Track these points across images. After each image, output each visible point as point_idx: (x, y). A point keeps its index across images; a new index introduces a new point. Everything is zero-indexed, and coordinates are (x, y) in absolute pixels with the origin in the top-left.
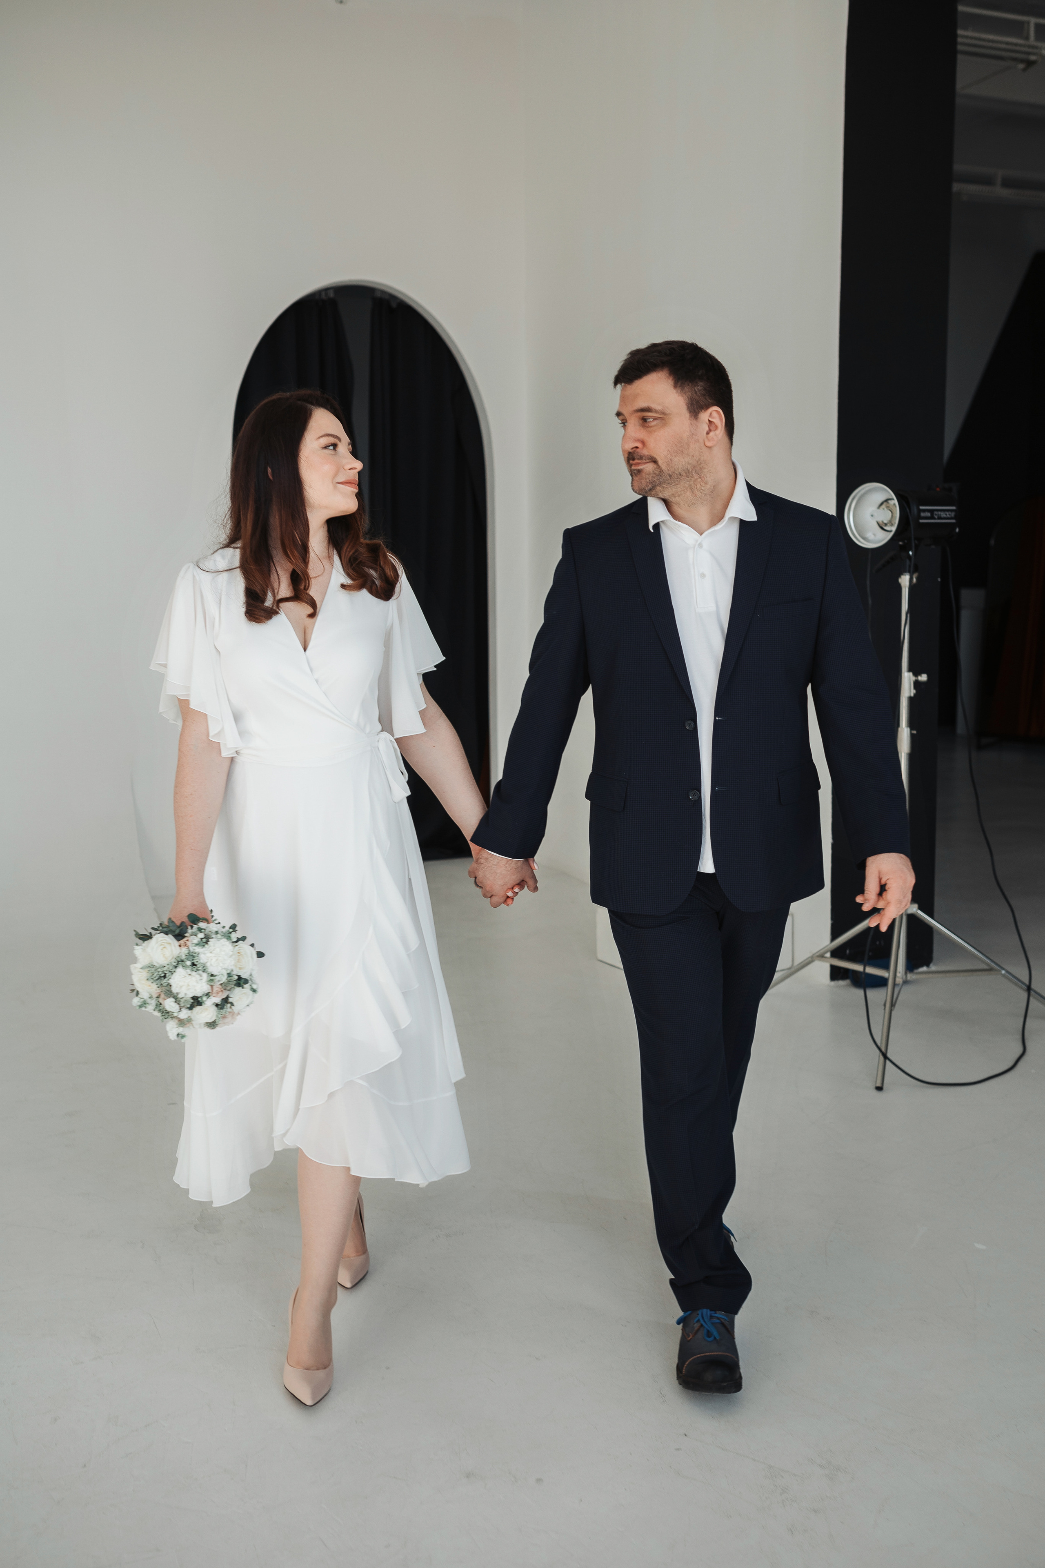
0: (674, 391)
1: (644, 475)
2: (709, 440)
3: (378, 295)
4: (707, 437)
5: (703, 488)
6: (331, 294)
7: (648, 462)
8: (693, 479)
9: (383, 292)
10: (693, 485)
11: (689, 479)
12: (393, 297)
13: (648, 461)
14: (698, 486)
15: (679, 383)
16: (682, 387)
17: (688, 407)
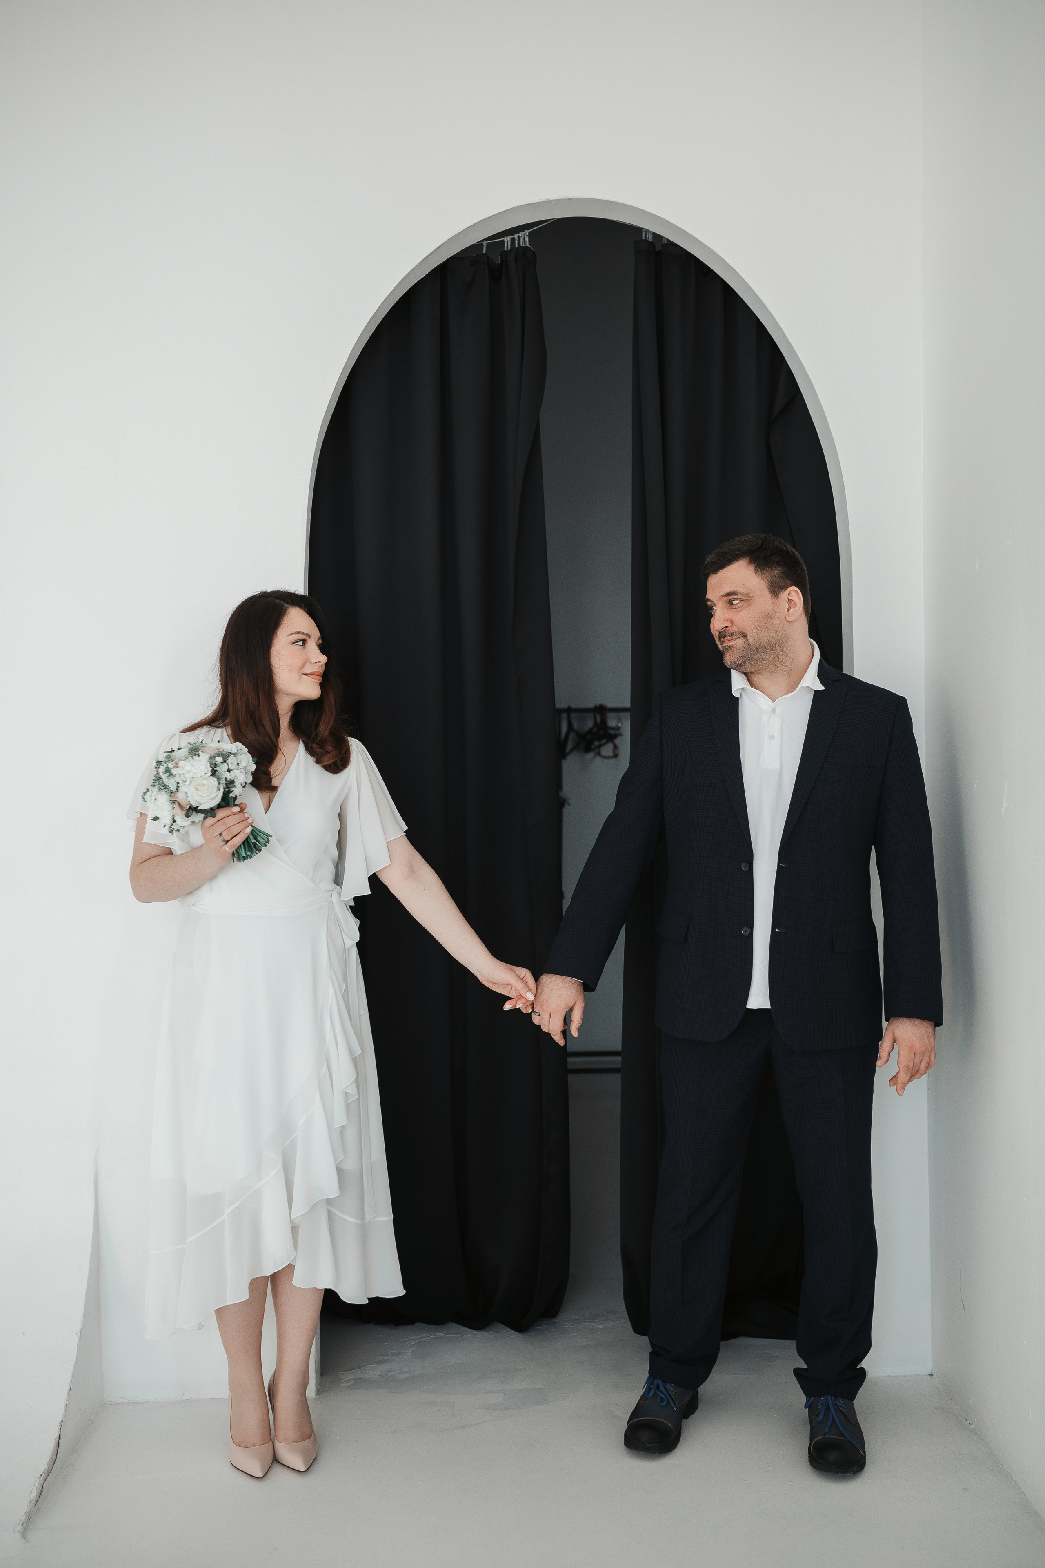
0: (756, 576)
2: (790, 616)
4: (787, 613)
5: (784, 660)
8: (776, 652)
10: (776, 657)
11: (772, 652)
14: (780, 658)
15: (760, 569)
16: (762, 572)
17: (769, 589)
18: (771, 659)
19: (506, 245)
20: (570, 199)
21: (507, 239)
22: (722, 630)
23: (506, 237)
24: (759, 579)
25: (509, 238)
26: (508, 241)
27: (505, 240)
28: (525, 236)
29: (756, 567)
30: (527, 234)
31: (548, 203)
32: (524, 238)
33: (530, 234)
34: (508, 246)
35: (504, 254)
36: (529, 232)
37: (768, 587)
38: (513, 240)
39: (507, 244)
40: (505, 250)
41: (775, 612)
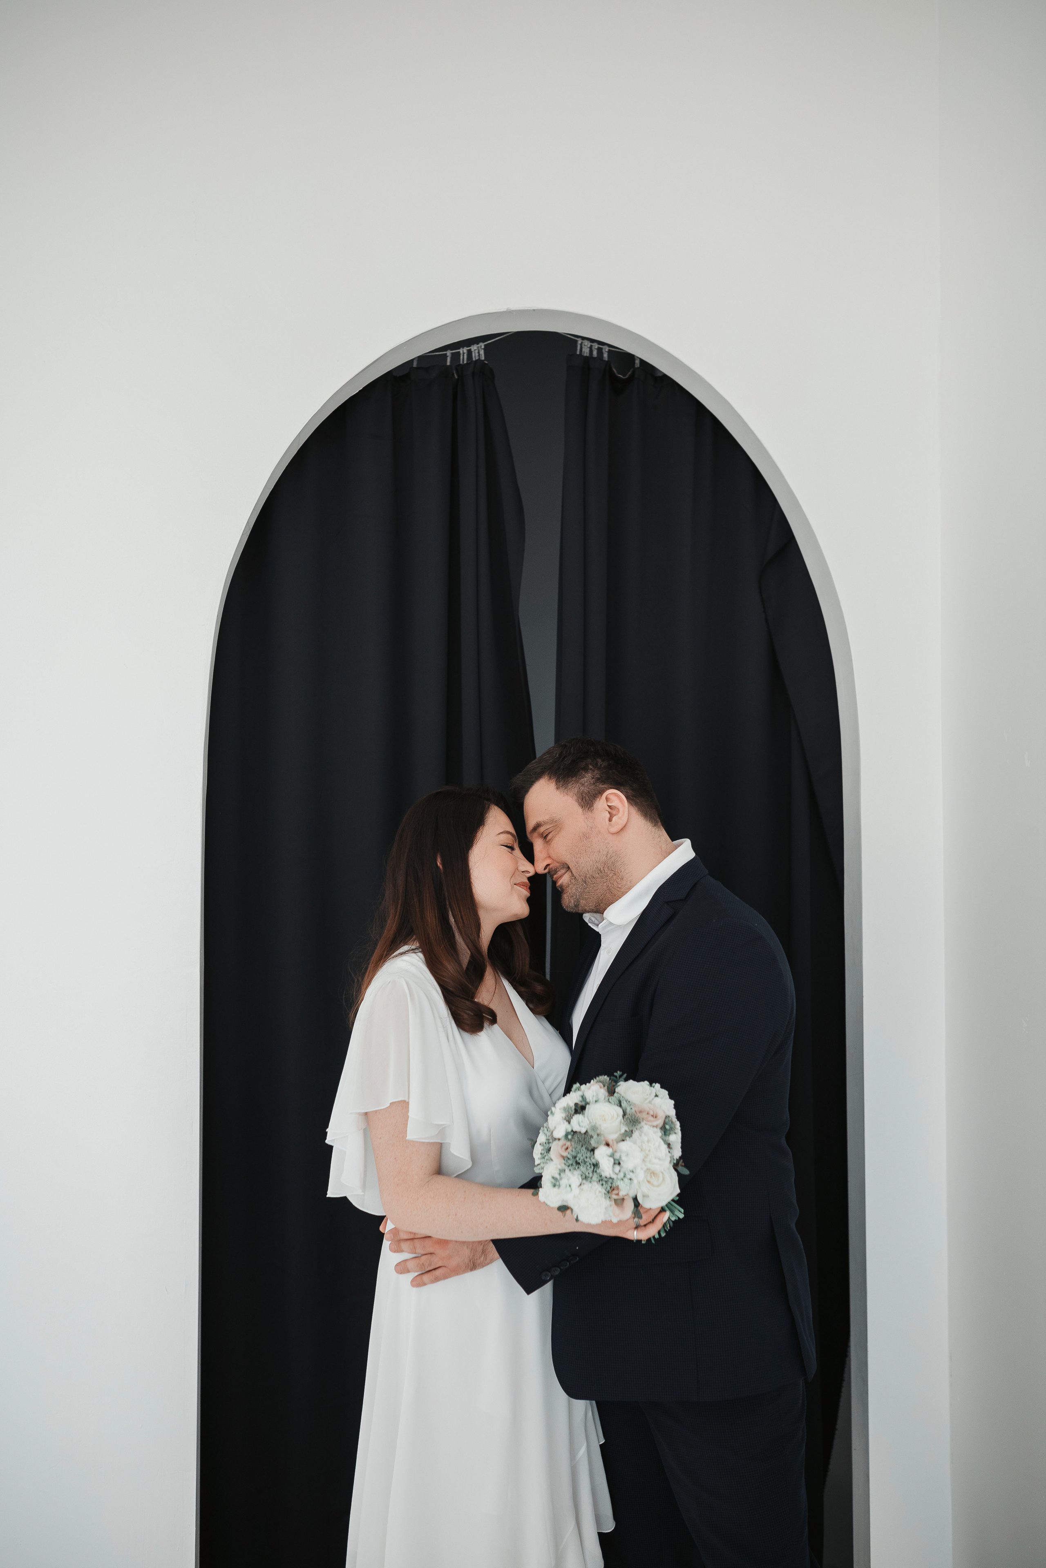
4: (609, 824)
13: (565, 871)
18: (605, 887)
19: (461, 357)
20: (534, 310)
21: (463, 351)
22: (547, 871)
23: (462, 348)
24: (562, 795)
25: (465, 350)
26: (464, 353)
27: (461, 352)
28: (480, 349)
29: (557, 782)
30: (483, 347)
31: (509, 313)
32: (478, 352)
33: (486, 349)
34: (464, 359)
35: (460, 368)
36: (485, 345)
37: (577, 801)
38: (470, 352)
39: (463, 356)
40: (461, 363)
41: (591, 828)
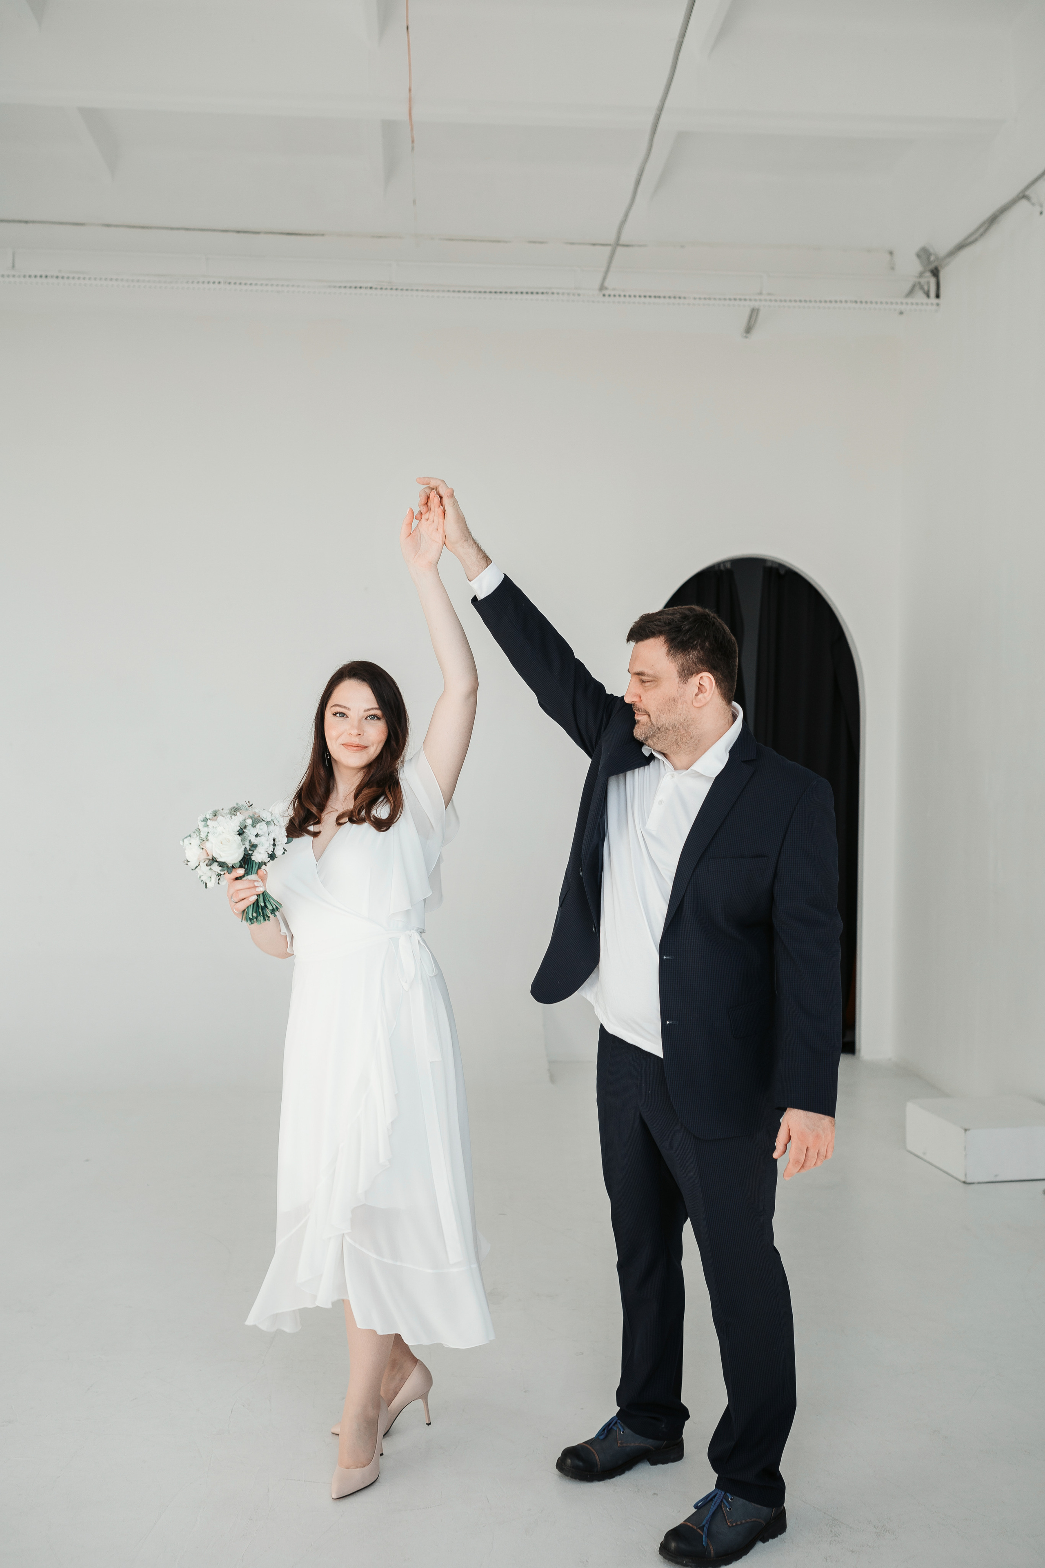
0: (667, 658)
1: (640, 724)
2: (697, 702)
3: (769, 564)
4: (695, 698)
5: (688, 742)
6: (729, 566)
7: (644, 715)
8: (680, 734)
9: (773, 562)
10: (679, 738)
11: (676, 734)
12: (781, 566)
13: (644, 713)
14: (684, 739)
15: (672, 652)
16: (674, 655)
17: (679, 672)
24: (669, 662)
29: (670, 647)
